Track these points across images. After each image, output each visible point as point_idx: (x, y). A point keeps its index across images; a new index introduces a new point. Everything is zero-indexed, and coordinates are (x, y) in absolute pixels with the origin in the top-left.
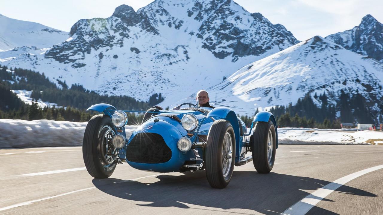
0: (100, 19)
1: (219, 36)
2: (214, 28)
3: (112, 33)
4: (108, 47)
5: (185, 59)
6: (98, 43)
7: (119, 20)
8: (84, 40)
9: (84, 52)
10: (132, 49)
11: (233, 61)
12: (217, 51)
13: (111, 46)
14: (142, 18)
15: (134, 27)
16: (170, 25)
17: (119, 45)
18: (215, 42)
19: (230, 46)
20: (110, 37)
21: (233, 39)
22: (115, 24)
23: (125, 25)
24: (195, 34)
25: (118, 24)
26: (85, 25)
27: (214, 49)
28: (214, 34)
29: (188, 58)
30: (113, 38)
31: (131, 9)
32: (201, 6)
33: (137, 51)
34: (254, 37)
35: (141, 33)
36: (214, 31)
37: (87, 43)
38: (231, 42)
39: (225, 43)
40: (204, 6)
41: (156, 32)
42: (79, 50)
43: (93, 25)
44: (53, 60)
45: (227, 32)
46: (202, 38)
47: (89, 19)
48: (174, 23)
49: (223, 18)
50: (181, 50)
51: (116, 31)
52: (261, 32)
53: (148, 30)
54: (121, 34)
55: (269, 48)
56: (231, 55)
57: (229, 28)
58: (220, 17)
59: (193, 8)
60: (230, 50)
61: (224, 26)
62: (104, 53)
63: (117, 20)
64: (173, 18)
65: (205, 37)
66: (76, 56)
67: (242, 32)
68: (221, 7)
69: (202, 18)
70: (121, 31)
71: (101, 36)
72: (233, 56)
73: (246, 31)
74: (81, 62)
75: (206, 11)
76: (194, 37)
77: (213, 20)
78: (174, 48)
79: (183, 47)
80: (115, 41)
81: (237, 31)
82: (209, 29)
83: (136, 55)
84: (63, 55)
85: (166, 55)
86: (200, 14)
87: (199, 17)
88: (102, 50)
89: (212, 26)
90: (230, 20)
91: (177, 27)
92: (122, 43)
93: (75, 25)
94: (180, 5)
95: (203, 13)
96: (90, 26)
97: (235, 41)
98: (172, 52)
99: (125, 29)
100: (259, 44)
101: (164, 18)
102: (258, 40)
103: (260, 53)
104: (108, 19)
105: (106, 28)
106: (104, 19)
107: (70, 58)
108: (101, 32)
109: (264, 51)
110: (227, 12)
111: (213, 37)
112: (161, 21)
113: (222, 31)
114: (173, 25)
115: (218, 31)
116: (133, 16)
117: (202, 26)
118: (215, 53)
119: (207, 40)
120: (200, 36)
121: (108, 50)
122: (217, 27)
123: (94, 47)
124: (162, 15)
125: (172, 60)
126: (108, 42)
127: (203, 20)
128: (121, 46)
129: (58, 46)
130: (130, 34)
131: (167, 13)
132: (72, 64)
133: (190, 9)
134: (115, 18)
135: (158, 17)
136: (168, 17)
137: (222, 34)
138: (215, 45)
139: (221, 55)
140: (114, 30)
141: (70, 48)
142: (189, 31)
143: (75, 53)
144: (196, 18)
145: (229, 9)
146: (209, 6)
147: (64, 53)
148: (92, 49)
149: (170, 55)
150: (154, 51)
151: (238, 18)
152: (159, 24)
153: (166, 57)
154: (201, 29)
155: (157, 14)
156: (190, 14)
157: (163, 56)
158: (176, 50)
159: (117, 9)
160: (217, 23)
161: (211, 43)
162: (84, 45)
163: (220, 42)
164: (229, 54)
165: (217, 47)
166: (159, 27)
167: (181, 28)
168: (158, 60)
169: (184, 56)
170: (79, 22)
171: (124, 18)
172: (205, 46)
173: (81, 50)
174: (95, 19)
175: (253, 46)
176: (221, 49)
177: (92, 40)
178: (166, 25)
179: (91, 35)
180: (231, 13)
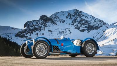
0: (35, 21)
1: (80, 24)
2: (78, 21)
3: (40, 25)
4: (40, 31)
5: (70, 33)
6: (35, 29)
7: (42, 21)
8: (30, 29)
9: (30, 33)
10: (49, 31)
11: (88, 32)
12: (81, 29)
13: (41, 30)
14: (51, 19)
15: (48, 23)
16: (60, 22)
17: (43, 30)
18: (79, 26)
19: (85, 27)
20: (40, 27)
21: (86, 24)
22: (41, 22)
23: (45, 22)
24: (71, 24)
25: (42, 22)
26: (30, 23)
27: (80, 29)
28: (78, 23)
29: (71, 33)
30: (41, 27)
31: (46, 16)
32: (71, 15)
33: (51, 31)
34: (94, 23)
35: (51, 25)
36: (78, 22)
37: (31, 30)
38: (85, 26)
39: (83, 26)
40: (72, 14)
41: (56, 24)
42: (28, 33)
43: (33, 23)
44: (19, 37)
45: (83, 22)
46: (74, 25)
47: (31, 21)
48: (62, 21)
49: (80, 17)
50: (67, 30)
51: (41, 25)
52: (96, 21)
53: (54, 24)
54: (44, 26)
55: (101, 26)
56: (87, 30)
57: (84, 21)
58: (79, 17)
59: (68, 16)
60: (86, 29)
61: (82, 20)
62: (39, 33)
63: (41, 21)
64: (61, 19)
65: (75, 25)
66: (28, 35)
67: (89, 22)
68: (78, 14)
69: (72, 18)
70: (43, 25)
71: (36, 27)
72: (87, 31)
73: (90, 21)
74: (30, 37)
75: (73, 16)
76: (71, 25)
77: (77, 18)
78: (65, 29)
79: (68, 29)
80: (42, 28)
81: (87, 22)
82: (76, 22)
83: (51, 33)
84: (22, 35)
85: (63, 32)
86: (71, 17)
87: (71, 18)
88: (37, 32)
89: (77, 20)
90: (83, 18)
91: (63, 22)
92: (45, 29)
93: (26, 23)
94: (63, 15)
95: (72, 17)
96: (32, 24)
97: (87, 25)
98: (64, 31)
99: (45, 24)
100: (97, 25)
101: (58, 19)
102: (96, 24)
103: (98, 28)
104: (38, 20)
105: (38, 24)
106: (37, 21)
107: (25, 36)
108: (36, 25)
109: (99, 28)
110: (81, 15)
111: (78, 25)
112: (57, 21)
113: (81, 22)
114: (62, 22)
115: (79, 22)
116: (47, 19)
117: (73, 21)
118: (80, 30)
119: (76, 25)
120: (73, 25)
121: (39, 32)
122: (79, 21)
123: (34, 31)
124: (57, 18)
125: (65, 34)
126: (39, 29)
127: (73, 19)
128: (45, 30)
129: (20, 32)
130: (47, 26)
131: (59, 18)
132: (26, 38)
133: (67, 16)
134: (41, 20)
135: (55, 19)
136: (59, 19)
137: (81, 23)
138: (79, 27)
139: (83, 31)
140: (41, 24)
141: (25, 32)
142: (68, 23)
143: (27, 34)
144: (70, 19)
145: (82, 14)
146: (74, 14)
147: (22, 34)
148: (34, 32)
149: (64, 32)
150: (58, 31)
151: (86, 17)
152: (57, 22)
153: (63, 33)
154: (73, 22)
155: (55, 18)
156: (67, 18)
157: (61, 32)
158: (65, 30)
159: (41, 17)
160: (79, 19)
161: (78, 27)
162: (30, 31)
163: (81, 26)
164: (86, 30)
165: (80, 28)
166: (57, 23)
167: (65, 23)
168: (60, 34)
169: (69, 32)
170: (27, 22)
171: (44, 20)
172: (76, 28)
173: (29, 33)
174: (33, 21)
175: (95, 26)
176: (82, 29)
177: (33, 28)
178: (59, 22)
179: (32, 27)
180: (83, 16)
